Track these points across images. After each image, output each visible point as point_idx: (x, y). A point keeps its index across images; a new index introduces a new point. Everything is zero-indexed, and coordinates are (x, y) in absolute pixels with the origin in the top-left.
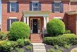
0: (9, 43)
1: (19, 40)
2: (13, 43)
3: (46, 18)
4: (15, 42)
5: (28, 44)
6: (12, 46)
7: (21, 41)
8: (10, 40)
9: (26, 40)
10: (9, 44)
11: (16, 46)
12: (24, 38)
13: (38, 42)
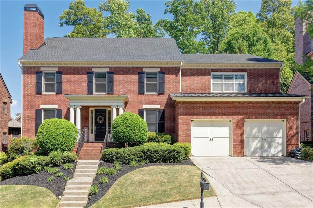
0: (34, 159)
1: (53, 154)
2: (42, 158)
3: (118, 110)
4: (46, 157)
5: (71, 161)
6: (39, 164)
7: (56, 155)
8: (37, 154)
9: (66, 154)
10: (33, 161)
11: (47, 164)
12: (63, 150)
13: (88, 159)
